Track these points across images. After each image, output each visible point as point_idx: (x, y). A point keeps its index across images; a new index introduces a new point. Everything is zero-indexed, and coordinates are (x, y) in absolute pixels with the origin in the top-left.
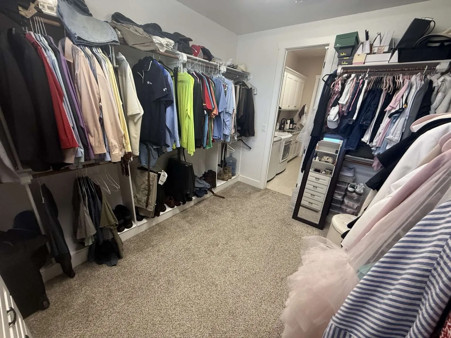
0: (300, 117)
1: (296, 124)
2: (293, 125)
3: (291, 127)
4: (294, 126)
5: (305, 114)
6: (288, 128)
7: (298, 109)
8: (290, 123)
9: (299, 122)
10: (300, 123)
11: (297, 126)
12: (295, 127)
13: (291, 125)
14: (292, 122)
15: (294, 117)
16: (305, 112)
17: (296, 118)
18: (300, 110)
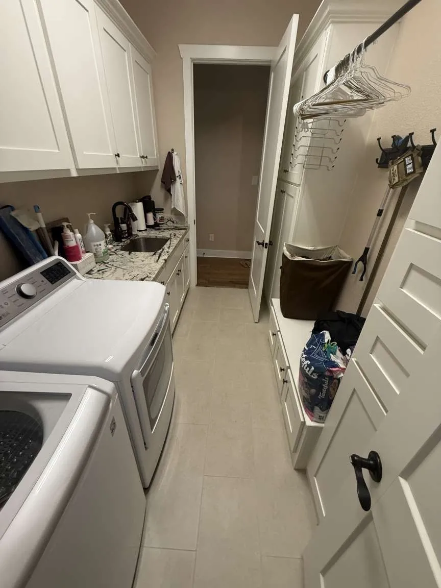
0: (169, 191)
1: (161, 210)
2: (154, 215)
3: (151, 222)
4: (159, 216)
5: (178, 179)
6: (143, 227)
7: (157, 166)
8: (146, 211)
9: (169, 202)
10: (173, 207)
11: (167, 215)
12: (162, 219)
13: (150, 215)
14: (149, 207)
15: (150, 190)
16: (177, 174)
17: (157, 194)
18: (161, 169)
